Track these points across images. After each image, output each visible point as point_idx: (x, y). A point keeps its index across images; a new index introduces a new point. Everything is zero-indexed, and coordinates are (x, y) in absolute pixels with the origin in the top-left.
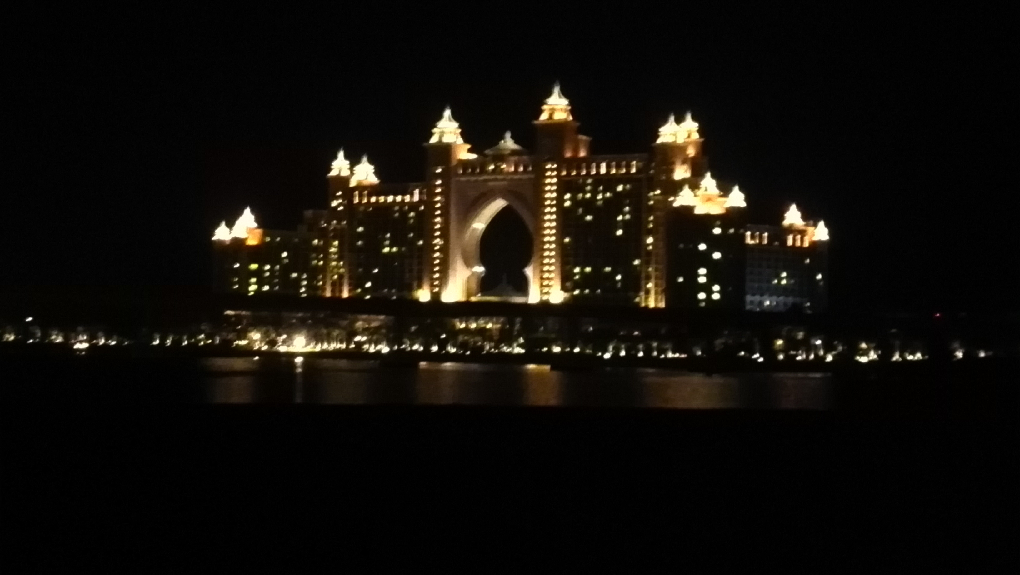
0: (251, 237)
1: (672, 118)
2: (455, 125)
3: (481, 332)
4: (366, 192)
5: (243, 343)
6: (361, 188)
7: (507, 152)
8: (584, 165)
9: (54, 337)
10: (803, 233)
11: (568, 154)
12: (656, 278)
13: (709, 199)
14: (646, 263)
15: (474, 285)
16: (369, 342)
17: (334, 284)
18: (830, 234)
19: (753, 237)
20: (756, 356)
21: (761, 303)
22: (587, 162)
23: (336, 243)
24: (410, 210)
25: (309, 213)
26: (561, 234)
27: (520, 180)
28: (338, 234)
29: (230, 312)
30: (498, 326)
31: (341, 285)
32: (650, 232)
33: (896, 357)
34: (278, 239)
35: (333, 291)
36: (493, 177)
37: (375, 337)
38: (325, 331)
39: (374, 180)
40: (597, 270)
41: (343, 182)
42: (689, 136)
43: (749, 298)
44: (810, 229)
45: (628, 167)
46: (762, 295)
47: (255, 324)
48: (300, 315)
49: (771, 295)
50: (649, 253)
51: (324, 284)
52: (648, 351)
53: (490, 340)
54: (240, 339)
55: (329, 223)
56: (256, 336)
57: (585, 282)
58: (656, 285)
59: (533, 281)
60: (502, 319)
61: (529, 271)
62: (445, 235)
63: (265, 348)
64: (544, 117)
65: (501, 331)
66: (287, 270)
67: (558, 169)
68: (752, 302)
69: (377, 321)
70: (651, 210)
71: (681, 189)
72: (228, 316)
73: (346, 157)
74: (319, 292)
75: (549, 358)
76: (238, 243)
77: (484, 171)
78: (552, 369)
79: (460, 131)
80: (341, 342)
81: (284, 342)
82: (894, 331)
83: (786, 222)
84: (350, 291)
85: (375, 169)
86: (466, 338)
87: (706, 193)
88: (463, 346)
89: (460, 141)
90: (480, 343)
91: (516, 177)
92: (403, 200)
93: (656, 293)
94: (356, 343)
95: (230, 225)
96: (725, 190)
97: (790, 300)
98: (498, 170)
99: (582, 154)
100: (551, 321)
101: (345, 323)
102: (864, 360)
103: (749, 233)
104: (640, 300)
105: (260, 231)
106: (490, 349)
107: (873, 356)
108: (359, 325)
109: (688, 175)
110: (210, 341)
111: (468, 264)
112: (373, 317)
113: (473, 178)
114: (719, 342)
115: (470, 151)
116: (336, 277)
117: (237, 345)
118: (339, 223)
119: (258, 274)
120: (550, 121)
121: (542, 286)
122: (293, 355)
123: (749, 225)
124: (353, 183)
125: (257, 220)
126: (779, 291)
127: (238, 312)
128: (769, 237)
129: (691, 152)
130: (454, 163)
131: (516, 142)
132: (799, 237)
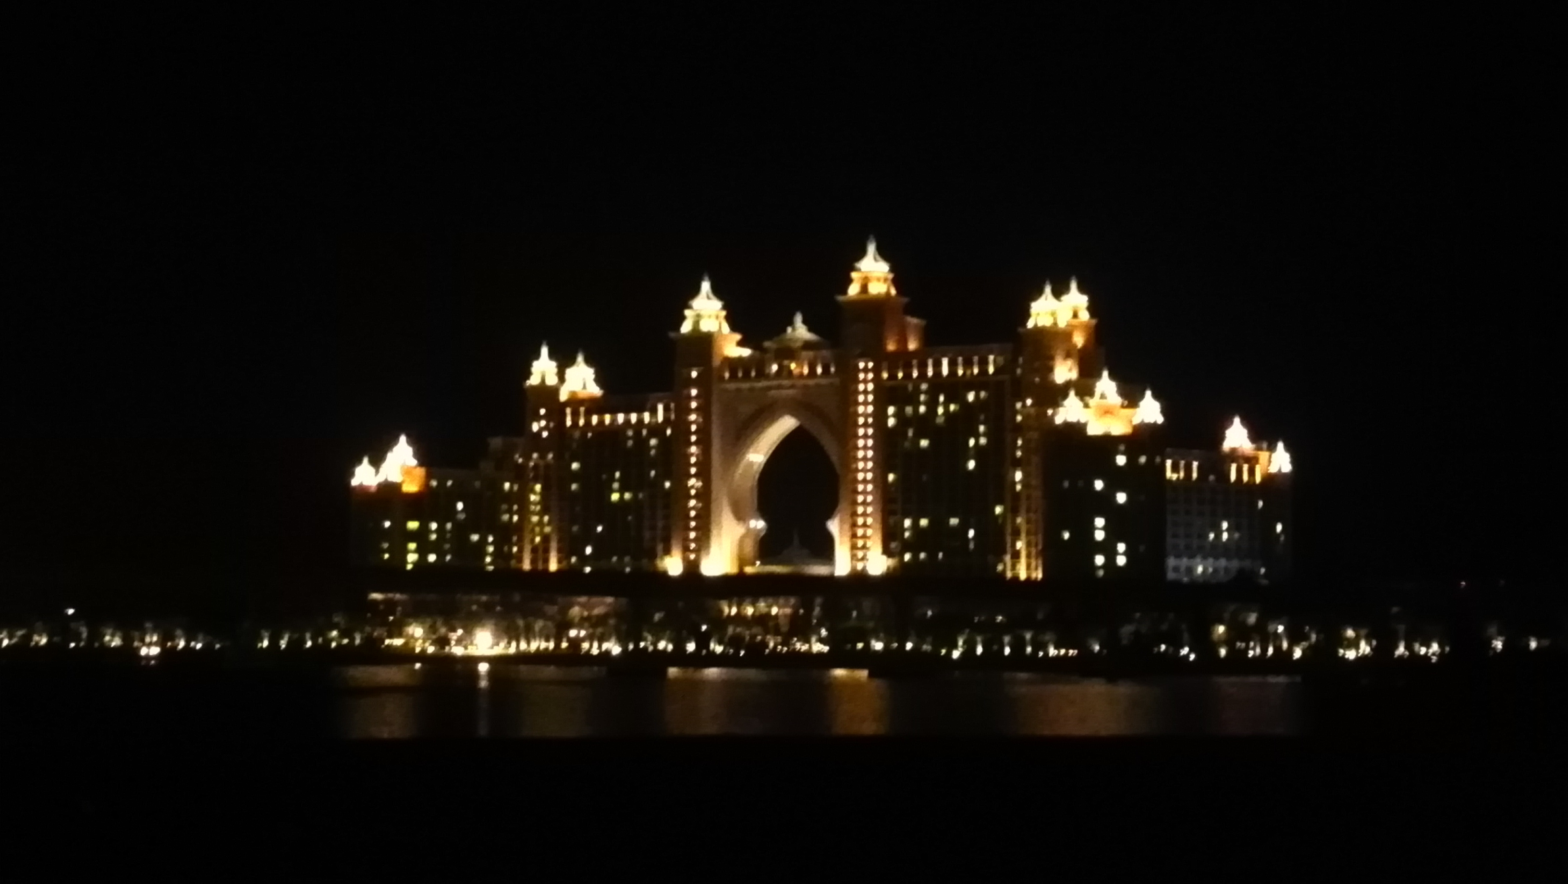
0: (408, 480)
1: (1048, 289)
2: (717, 304)
3: (762, 620)
4: (582, 409)
5: (398, 642)
6: (575, 402)
7: (799, 344)
8: (915, 362)
9: (107, 638)
10: (1252, 461)
11: (891, 347)
12: (1028, 533)
13: (1107, 412)
14: (1013, 510)
15: (750, 548)
16: (590, 638)
17: (534, 550)
18: (1294, 461)
19: (1175, 469)
20: (1185, 651)
21: (1190, 570)
22: (921, 358)
23: (538, 487)
24: (651, 434)
25: (496, 442)
26: (881, 468)
27: (818, 386)
28: (543, 474)
29: (376, 596)
30: (788, 611)
31: (547, 551)
32: (1017, 464)
33: (1401, 650)
34: (449, 483)
35: (533, 562)
36: (775, 383)
37: (599, 630)
38: (521, 623)
39: (595, 390)
40: (939, 523)
41: (548, 394)
42: (1075, 315)
43: (1171, 562)
44: (1263, 455)
45: (983, 364)
46: (1192, 556)
47: (416, 613)
48: (484, 598)
49: (1205, 558)
50: (1016, 496)
51: (521, 550)
52: (1018, 646)
53: (777, 632)
54: (391, 636)
55: (528, 458)
56: (417, 631)
57: (920, 540)
58: (1028, 545)
59: (841, 541)
60: (792, 601)
61: (834, 526)
62: (704, 473)
63: (431, 649)
64: (853, 290)
65: (794, 618)
66: (462, 530)
67: (877, 371)
68: (1176, 569)
69: (603, 605)
70: (1018, 430)
71: (1065, 396)
72: (375, 601)
73: (551, 356)
74: (513, 563)
75: (866, 659)
76: (389, 490)
77: (762, 374)
78: (871, 675)
79: (724, 313)
80: (547, 640)
81: (459, 641)
82: (1395, 609)
83: (1227, 445)
84: (560, 561)
85: (596, 373)
86: (739, 630)
87: (1104, 401)
88: (735, 642)
89: (726, 328)
90: (759, 638)
91: (811, 382)
92: (640, 421)
93: (1028, 556)
94: (570, 640)
95: (377, 462)
96: (1132, 399)
97: (1235, 564)
98: (785, 373)
99: (912, 346)
100: (867, 604)
101: (551, 610)
102: (1351, 655)
103: (1169, 463)
104: (1005, 568)
105: (421, 472)
106: (775, 647)
107: (1365, 648)
108: (576, 611)
109: (1074, 375)
110: (345, 641)
111: (740, 516)
112: (595, 600)
113: (745, 385)
114: (1127, 630)
115: (740, 344)
116: (538, 539)
117: (388, 646)
118: (543, 456)
119: (420, 536)
120: (864, 296)
121: (854, 547)
122: (474, 661)
123: (1169, 450)
124: (563, 397)
125: (416, 455)
126: (1217, 550)
127: (390, 595)
128: (1199, 468)
129: (1079, 340)
130: (716, 362)
131: (810, 330)
132: (1246, 467)
